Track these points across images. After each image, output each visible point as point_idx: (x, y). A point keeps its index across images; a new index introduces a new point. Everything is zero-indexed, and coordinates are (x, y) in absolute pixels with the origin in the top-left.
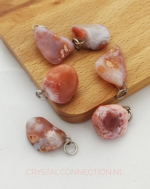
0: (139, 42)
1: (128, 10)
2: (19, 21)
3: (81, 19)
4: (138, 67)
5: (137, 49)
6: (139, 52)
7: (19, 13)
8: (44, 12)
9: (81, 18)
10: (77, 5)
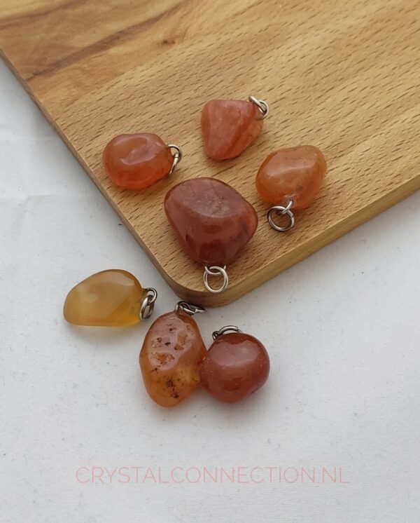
1: (323, 59)
2: (87, 86)
3: (221, 82)
4: (340, 190)
7: (86, 65)
9: (220, 78)
10: (211, 47)
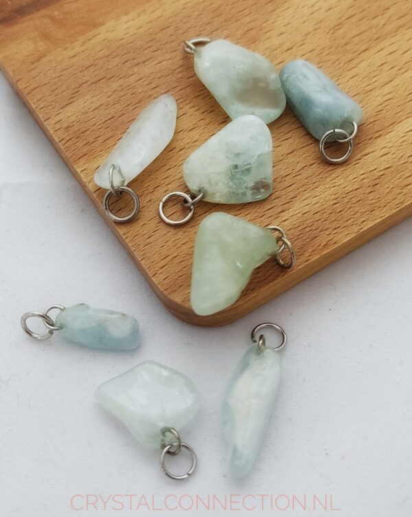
0: (380, 108)
5: (376, 129)
6: (380, 136)
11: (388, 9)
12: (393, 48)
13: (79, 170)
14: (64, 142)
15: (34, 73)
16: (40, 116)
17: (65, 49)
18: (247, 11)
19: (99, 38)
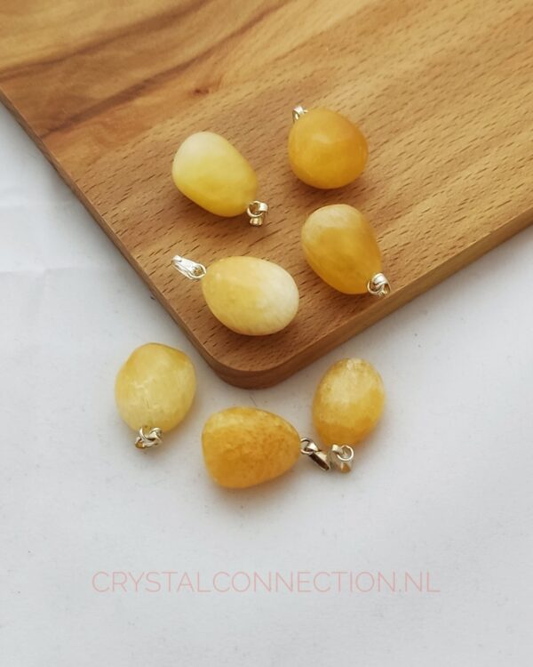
0: (399, 192)
1: (375, 109)
2: (110, 143)
3: (262, 135)
4: (397, 256)
5: (396, 210)
6: (399, 217)
8: (171, 118)
9: (261, 132)
10: (249, 96)
11: (406, 104)
12: (412, 138)
13: (135, 257)
14: (120, 233)
15: (91, 174)
16: (98, 211)
17: (118, 151)
18: (280, 111)
19: (148, 140)
